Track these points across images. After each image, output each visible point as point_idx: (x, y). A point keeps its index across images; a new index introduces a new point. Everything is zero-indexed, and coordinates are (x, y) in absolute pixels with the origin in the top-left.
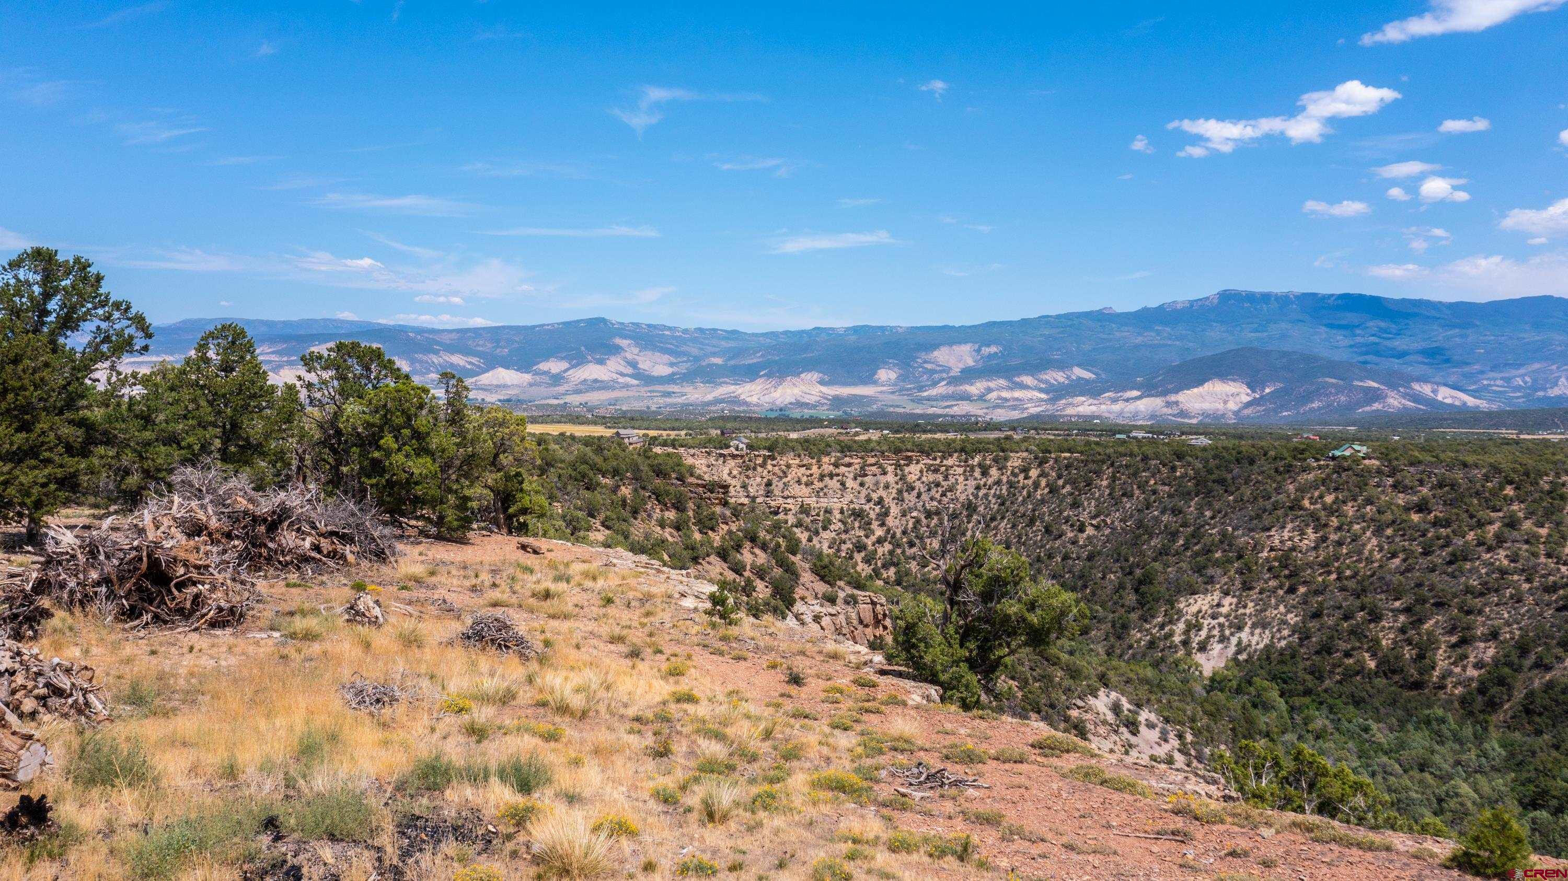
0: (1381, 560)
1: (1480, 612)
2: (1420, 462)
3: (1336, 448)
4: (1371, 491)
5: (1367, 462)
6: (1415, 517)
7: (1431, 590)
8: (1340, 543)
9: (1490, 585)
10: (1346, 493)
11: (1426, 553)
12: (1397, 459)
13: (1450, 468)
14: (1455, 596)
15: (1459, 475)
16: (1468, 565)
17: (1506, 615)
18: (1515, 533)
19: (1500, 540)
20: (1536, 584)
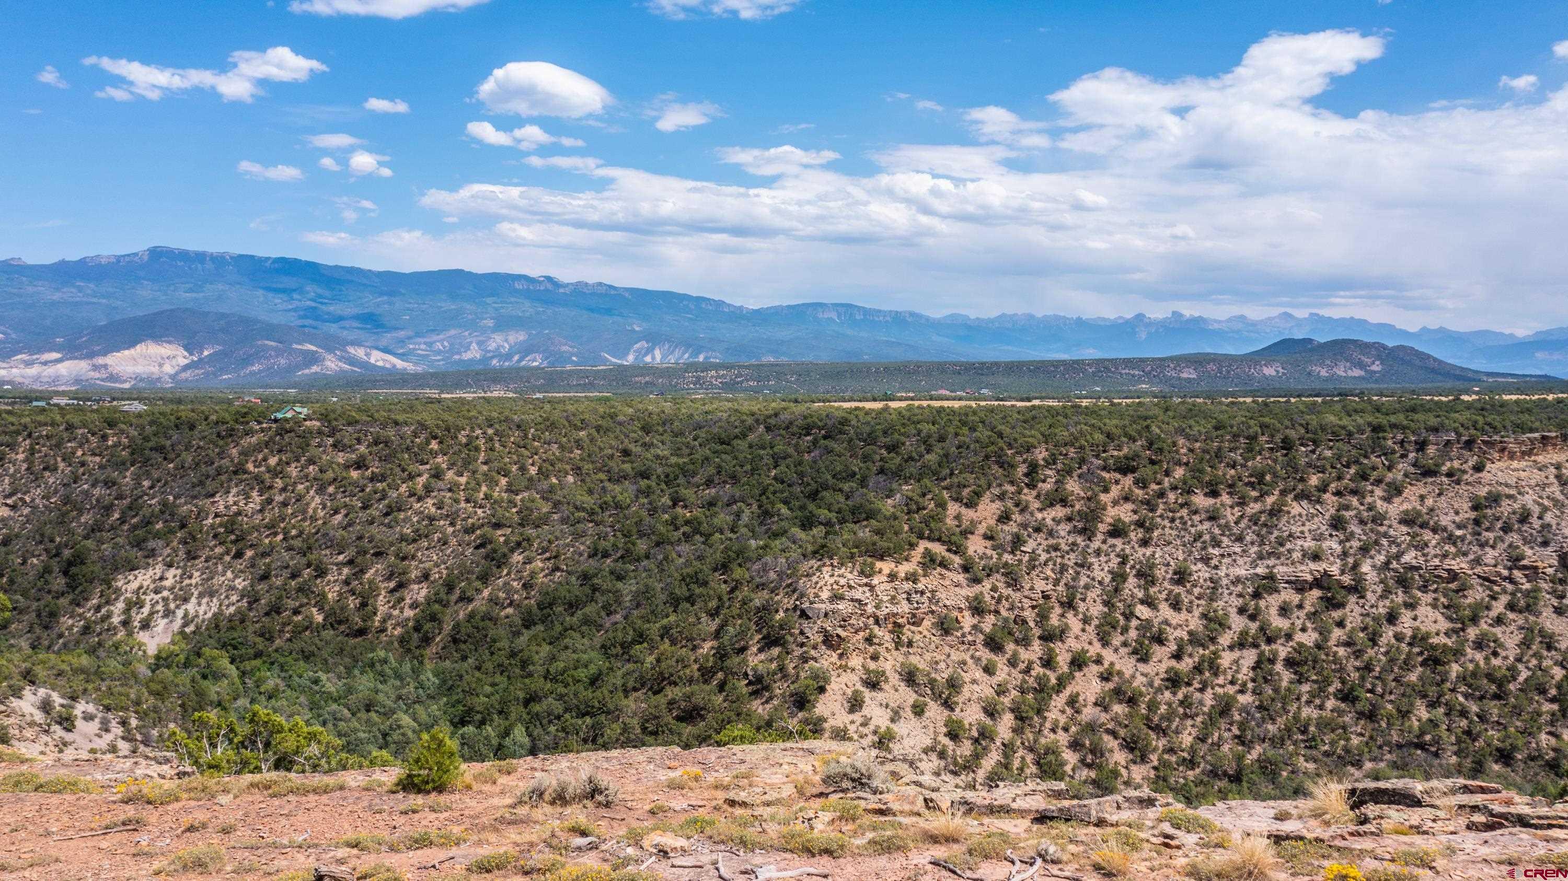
0: (324, 517)
1: (413, 557)
2: (357, 422)
3: (278, 411)
4: (313, 451)
5: (308, 423)
6: (355, 474)
7: (370, 542)
8: (285, 504)
9: (421, 532)
10: (289, 455)
11: (365, 507)
12: (336, 419)
13: (384, 426)
14: (392, 544)
15: (391, 432)
16: (402, 516)
17: (435, 558)
18: (440, 483)
19: (428, 490)
20: (458, 527)
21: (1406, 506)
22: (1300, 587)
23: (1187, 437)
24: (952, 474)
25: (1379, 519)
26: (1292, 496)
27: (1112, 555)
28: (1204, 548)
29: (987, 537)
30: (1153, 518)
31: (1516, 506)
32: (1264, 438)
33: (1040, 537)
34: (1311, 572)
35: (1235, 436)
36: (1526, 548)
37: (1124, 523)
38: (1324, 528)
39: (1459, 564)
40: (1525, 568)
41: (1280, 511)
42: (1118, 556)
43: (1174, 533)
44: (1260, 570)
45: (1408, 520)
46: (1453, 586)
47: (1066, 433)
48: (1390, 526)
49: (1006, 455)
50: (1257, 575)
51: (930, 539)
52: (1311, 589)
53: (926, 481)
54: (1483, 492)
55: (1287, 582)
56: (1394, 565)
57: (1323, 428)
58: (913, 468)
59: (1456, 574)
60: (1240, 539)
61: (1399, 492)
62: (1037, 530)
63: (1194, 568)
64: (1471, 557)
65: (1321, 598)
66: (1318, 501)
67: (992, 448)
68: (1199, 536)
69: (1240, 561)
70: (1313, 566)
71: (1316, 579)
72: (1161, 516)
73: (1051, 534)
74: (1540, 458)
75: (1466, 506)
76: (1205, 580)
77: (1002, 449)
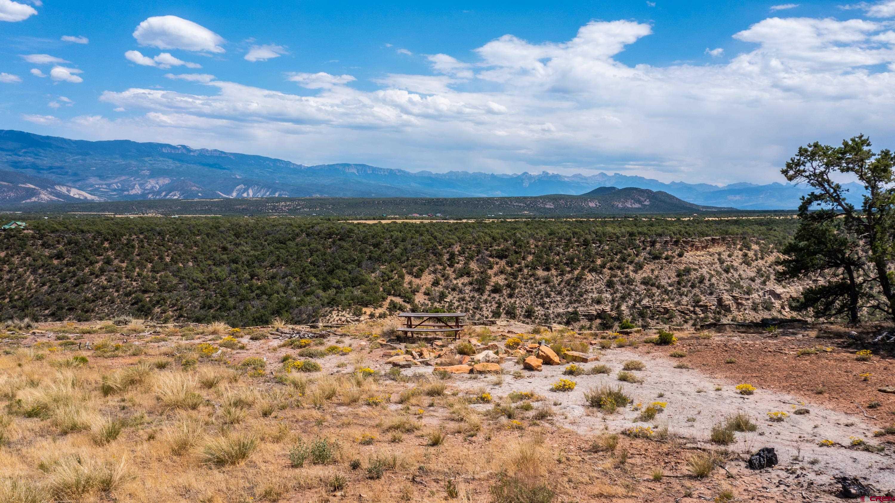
0: (36, 288)
1: (93, 311)
2: (57, 231)
3: (6, 224)
4: (29, 248)
5: (26, 231)
6: (56, 262)
7: (65, 302)
8: (10, 280)
9: (97, 296)
10: (13, 251)
11: (62, 282)
12: (44, 229)
13: (74, 233)
14: (79, 303)
15: (79, 237)
16: (86, 286)
17: (106, 311)
18: (110, 267)
19: (102, 271)
20: (121, 293)
21: (645, 275)
22: (590, 318)
23: (535, 239)
24: (408, 259)
25: (630, 282)
26: (587, 270)
27: (493, 303)
28: (542, 298)
29: (426, 294)
30: (515, 283)
31: (698, 274)
32: (575, 240)
33: (455, 294)
34: (596, 310)
35: (560, 239)
36: (702, 296)
37: (500, 285)
38: (603, 287)
39: (669, 305)
40: (701, 306)
41: (581, 278)
42: (496, 303)
43: (526, 290)
44: (570, 310)
45: (645, 282)
46: (666, 316)
47: (471, 237)
48: (636, 286)
49: (438, 249)
50: (569, 312)
51: (394, 295)
52: (596, 319)
53: (393, 263)
54: (682, 267)
55: (584, 315)
56: (638, 305)
57: (604, 234)
58: (386, 257)
59: (668, 310)
60: (560, 293)
61: (641, 268)
62: (454, 290)
63: (536, 309)
64: (676, 301)
65: (601, 324)
66: (601, 273)
67: (430, 245)
68: (539, 292)
69: (560, 305)
70: (597, 307)
71: (598, 314)
72: (520, 282)
73: (461, 291)
74: (711, 250)
75: (674, 275)
76: (542, 315)
77: (436, 246)
